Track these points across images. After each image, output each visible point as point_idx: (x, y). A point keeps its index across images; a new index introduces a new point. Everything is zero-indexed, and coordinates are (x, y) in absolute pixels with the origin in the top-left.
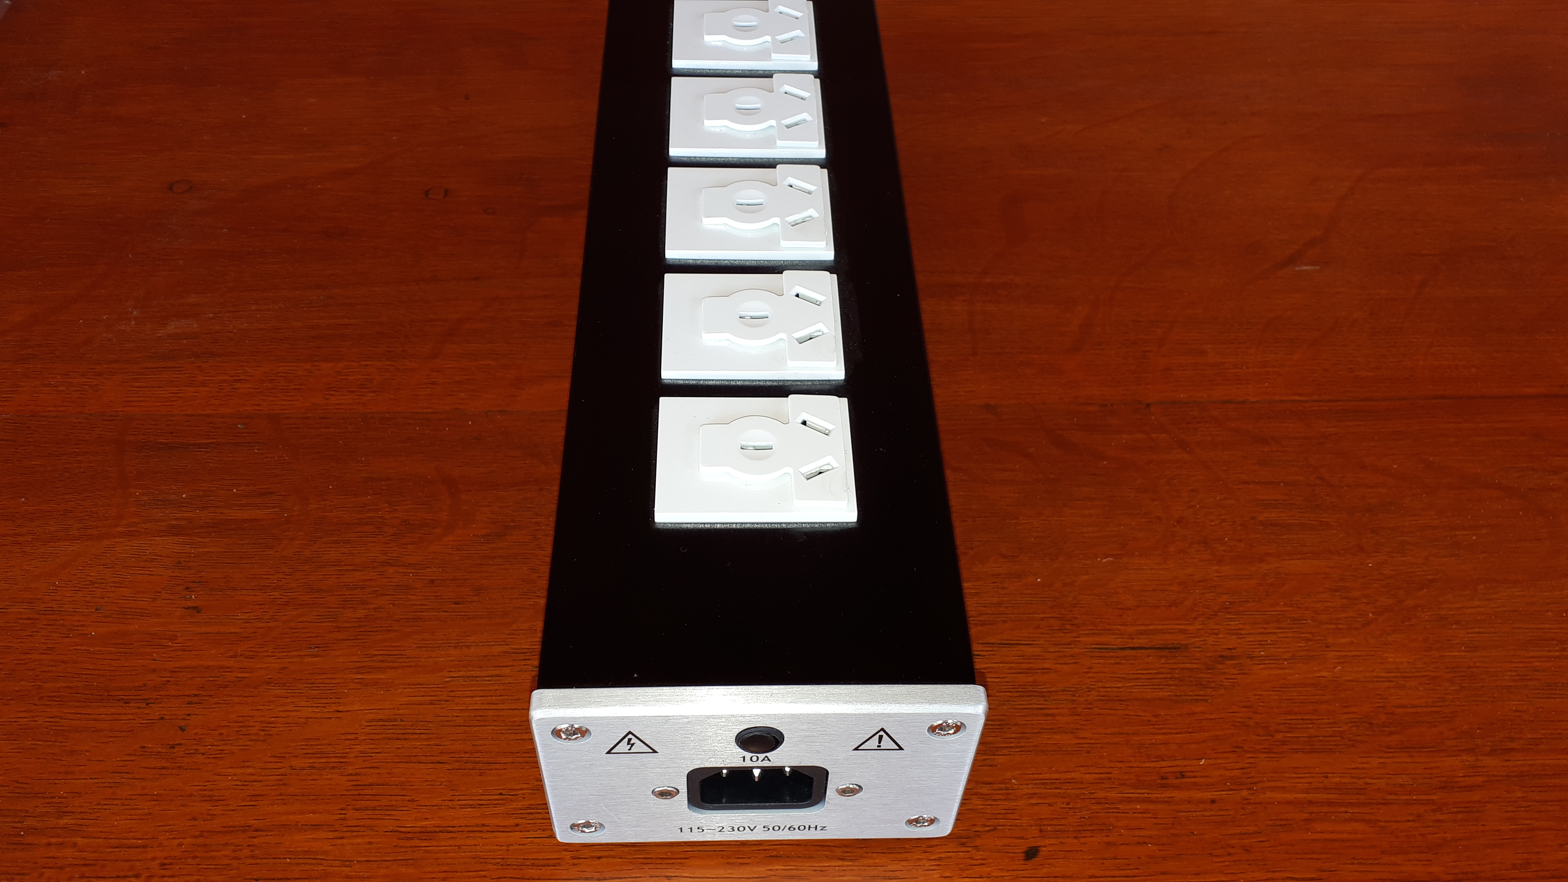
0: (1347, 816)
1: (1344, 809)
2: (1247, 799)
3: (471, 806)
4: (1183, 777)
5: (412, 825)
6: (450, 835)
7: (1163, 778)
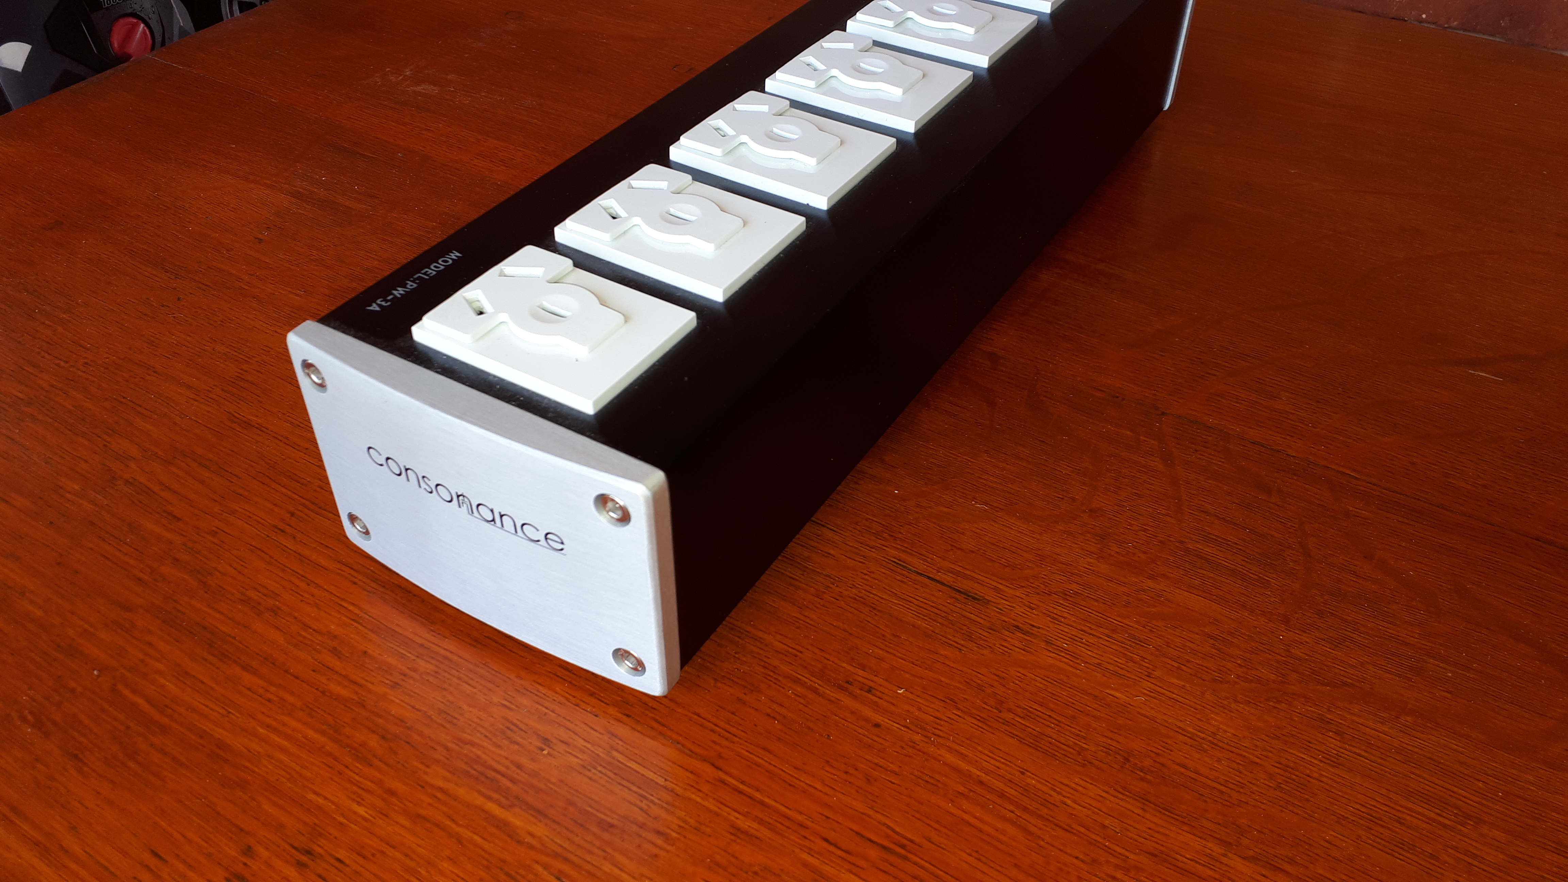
7: (847, 682)
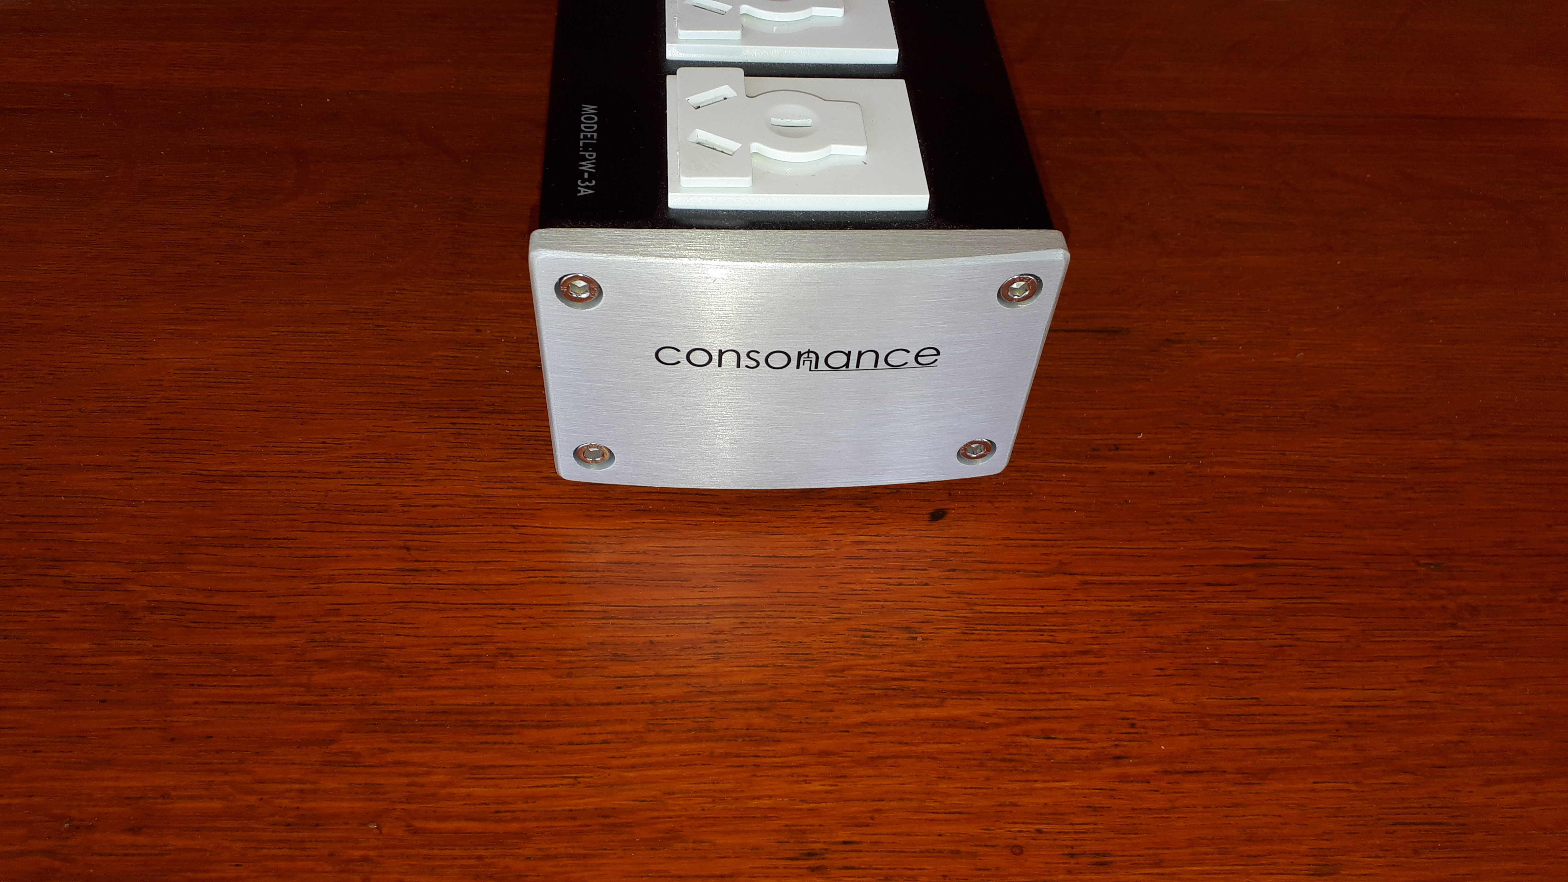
0: (1306, 491)
1: (1303, 485)
2: (1191, 472)
3: (287, 453)
4: (1117, 449)
5: (216, 469)
6: (259, 479)
7: (1094, 450)
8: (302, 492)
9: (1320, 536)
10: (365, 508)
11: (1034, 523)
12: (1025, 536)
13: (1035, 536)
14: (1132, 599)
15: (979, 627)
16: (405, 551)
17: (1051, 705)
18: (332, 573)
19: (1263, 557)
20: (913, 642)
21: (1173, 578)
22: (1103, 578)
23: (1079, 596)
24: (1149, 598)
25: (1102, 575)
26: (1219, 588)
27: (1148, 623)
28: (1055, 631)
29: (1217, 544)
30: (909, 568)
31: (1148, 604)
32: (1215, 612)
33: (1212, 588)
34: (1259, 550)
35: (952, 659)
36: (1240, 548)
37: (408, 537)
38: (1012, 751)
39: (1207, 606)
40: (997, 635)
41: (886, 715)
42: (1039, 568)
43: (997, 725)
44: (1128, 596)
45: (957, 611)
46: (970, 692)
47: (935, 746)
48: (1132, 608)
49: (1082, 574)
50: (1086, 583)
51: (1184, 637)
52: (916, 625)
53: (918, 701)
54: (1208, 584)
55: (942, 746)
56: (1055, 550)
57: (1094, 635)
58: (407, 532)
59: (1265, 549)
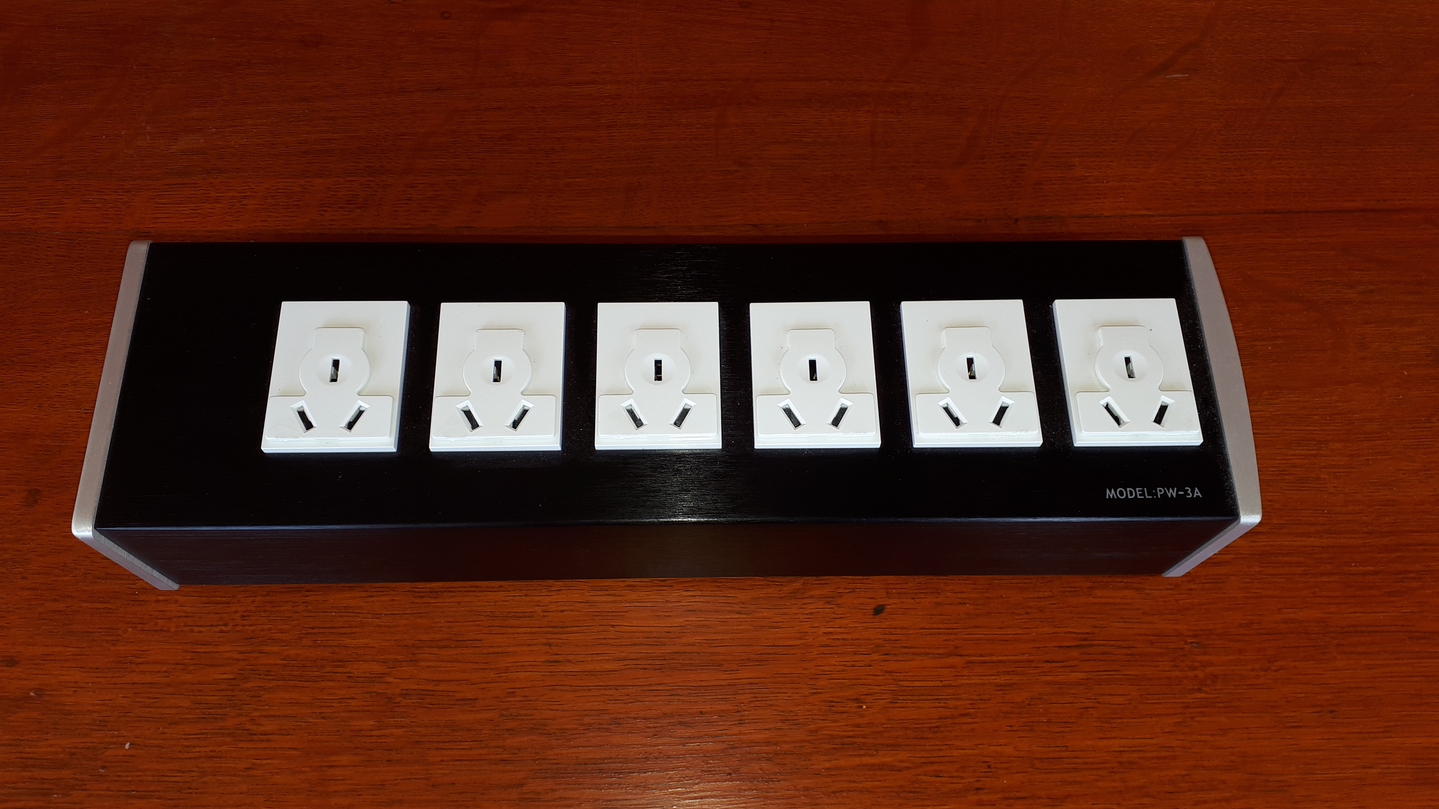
8: (479, 603)
9: (1125, 622)
10: (521, 615)
11: (941, 615)
12: (934, 626)
13: (941, 626)
14: (998, 674)
15: (901, 698)
16: (548, 647)
17: (941, 754)
18: (507, 665)
19: (1085, 639)
20: (860, 710)
21: (1025, 657)
22: (982, 658)
23: (965, 672)
24: (1008, 673)
25: (981, 656)
26: (1054, 665)
27: (1006, 692)
28: (948, 699)
29: (1056, 630)
30: (859, 653)
31: (1007, 677)
32: (1049, 683)
33: (1049, 665)
34: (1084, 634)
35: (884, 722)
36: (1071, 633)
37: (550, 636)
38: (916, 785)
39: (1044, 678)
40: (912, 703)
41: (842, 762)
42: (942, 651)
43: (908, 768)
44: (996, 671)
45: (888, 686)
46: (893, 745)
47: (871, 783)
48: (997, 681)
49: (968, 655)
50: (970, 662)
51: (1027, 702)
52: (863, 697)
53: (862, 752)
54: (1048, 662)
55: (875, 783)
56: (952, 637)
57: (971, 702)
58: (547, 633)
59: (1087, 633)
